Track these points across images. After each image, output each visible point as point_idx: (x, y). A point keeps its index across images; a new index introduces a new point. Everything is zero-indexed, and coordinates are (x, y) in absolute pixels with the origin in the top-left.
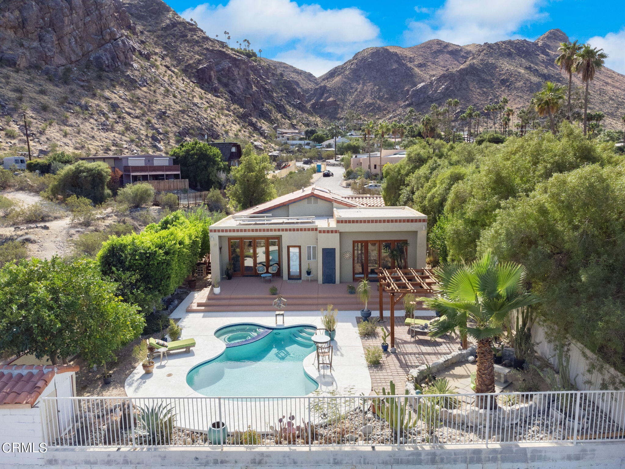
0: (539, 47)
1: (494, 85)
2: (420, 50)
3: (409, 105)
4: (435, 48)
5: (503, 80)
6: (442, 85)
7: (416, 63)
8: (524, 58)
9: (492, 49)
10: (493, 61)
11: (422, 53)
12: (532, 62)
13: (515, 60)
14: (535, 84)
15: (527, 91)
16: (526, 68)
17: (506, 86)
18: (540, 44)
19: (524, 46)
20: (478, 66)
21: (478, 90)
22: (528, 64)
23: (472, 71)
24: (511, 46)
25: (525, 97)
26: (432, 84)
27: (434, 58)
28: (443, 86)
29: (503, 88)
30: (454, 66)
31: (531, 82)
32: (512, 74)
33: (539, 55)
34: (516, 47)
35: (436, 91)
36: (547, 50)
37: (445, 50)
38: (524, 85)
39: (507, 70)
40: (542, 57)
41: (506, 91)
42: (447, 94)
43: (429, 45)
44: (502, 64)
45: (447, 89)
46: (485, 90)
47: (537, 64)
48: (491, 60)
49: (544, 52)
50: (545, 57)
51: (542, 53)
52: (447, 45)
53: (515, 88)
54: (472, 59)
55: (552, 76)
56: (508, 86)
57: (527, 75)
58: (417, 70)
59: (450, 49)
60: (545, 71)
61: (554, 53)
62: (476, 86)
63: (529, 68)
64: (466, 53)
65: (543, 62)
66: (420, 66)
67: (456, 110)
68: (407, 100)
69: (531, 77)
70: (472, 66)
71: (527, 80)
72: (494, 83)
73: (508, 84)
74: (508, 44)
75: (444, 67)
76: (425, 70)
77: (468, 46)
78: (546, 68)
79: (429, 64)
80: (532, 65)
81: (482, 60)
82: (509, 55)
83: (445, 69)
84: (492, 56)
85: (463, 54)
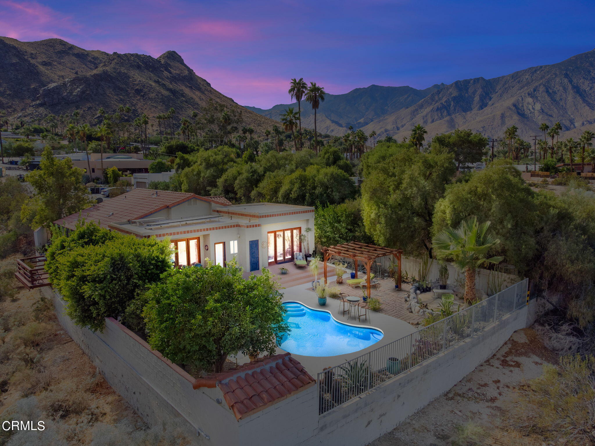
0: (162, 64)
1: (130, 94)
2: (41, 47)
3: (41, 105)
4: (59, 48)
5: (137, 89)
6: (77, 88)
7: (39, 60)
8: (152, 72)
9: (123, 59)
10: (126, 71)
11: (44, 51)
12: (159, 77)
13: (145, 73)
14: (166, 97)
15: (160, 102)
16: (155, 82)
17: (141, 96)
18: (163, 62)
19: (150, 62)
20: (112, 73)
21: (116, 97)
22: (156, 78)
23: (105, 77)
24: (139, 59)
25: (159, 108)
26: (66, 85)
27: (59, 58)
28: (79, 89)
29: (139, 97)
30: (82, 70)
31: (162, 95)
32: (145, 85)
33: (163, 71)
34: (143, 60)
35: (71, 93)
36: (169, 68)
37: (71, 52)
38: (157, 96)
39: (140, 81)
40: (166, 73)
41: (142, 100)
42: (83, 98)
43: (51, 44)
44: (134, 75)
45: (83, 92)
46: (121, 97)
47: (163, 79)
48: (123, 70)
49: (167, 70)
50: (168, 74)
51: (166, 70)
52: (72, 47)
53: (149, 98)
54: (104, 66)
55: (177, 91)
56: (143, 96)
57: (157, 88)
58: (42, 68)
59: (76, 52)
60: (171, 86)
61: (175, 72)
62: (113, 92)
63: (157, 82)
64: (93, 58)
65: (168, 78)
66: (45, 64)
67: (96, 114)
68: (38, 99)
69: (161, 90)
70: (105, 73)
71: (159, 93)
72: (129, 91)
73: (142, 94)
74: (136, 57)
75: (73, 69)
76: (51, 69)
77: (93, 51)
78: (171, 83)
79: (55, 63)
80: (160, 80)
81: (114, 68)
82: (139, 67)
83: (74, 71)
84: (123, 66)
85: (90, 59)
